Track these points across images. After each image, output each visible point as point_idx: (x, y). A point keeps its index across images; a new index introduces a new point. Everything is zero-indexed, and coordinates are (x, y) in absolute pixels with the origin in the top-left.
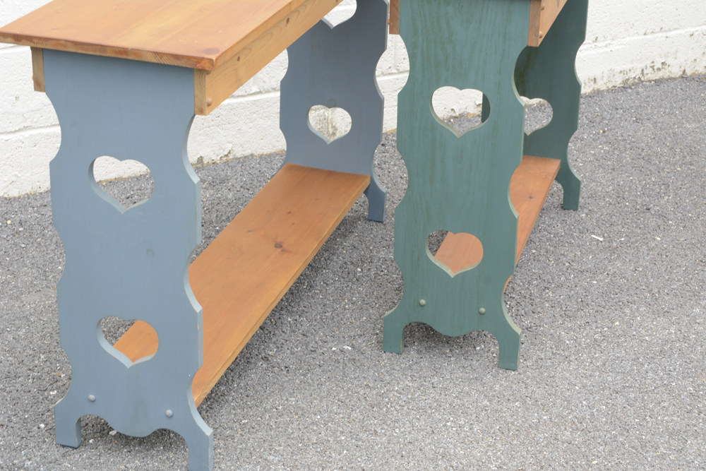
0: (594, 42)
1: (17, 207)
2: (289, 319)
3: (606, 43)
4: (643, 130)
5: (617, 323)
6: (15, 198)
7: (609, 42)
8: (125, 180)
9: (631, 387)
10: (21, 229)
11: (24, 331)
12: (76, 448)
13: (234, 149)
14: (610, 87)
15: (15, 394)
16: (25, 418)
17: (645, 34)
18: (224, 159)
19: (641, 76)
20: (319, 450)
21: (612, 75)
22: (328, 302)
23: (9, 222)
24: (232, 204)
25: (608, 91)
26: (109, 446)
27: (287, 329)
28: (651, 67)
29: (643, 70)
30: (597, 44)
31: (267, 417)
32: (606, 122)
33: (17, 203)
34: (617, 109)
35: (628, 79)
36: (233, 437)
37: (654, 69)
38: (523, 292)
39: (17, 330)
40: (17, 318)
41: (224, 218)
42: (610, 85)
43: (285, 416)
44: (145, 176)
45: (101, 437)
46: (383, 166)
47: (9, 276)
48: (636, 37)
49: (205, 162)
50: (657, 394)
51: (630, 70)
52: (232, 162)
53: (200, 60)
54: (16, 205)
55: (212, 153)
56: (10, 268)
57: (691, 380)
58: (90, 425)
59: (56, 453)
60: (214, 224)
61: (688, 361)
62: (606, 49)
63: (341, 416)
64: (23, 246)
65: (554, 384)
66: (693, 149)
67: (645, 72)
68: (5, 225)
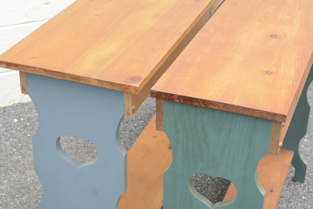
1: (27, 109)
6: (26, 103)
10: (28, 124)
11: (26, 197)
22: (198, 179)
23: (22, 119)
24: (144, 108)
33: (27, 107)
38: (311, 174)
39: (22, 197)
40: (23, 187)
41: (139, 118)
47: (20, 157)
54: (26, 107)
56: (21, 151)
60: (134, 122)
64: (29, 135)
68: (20, 121)
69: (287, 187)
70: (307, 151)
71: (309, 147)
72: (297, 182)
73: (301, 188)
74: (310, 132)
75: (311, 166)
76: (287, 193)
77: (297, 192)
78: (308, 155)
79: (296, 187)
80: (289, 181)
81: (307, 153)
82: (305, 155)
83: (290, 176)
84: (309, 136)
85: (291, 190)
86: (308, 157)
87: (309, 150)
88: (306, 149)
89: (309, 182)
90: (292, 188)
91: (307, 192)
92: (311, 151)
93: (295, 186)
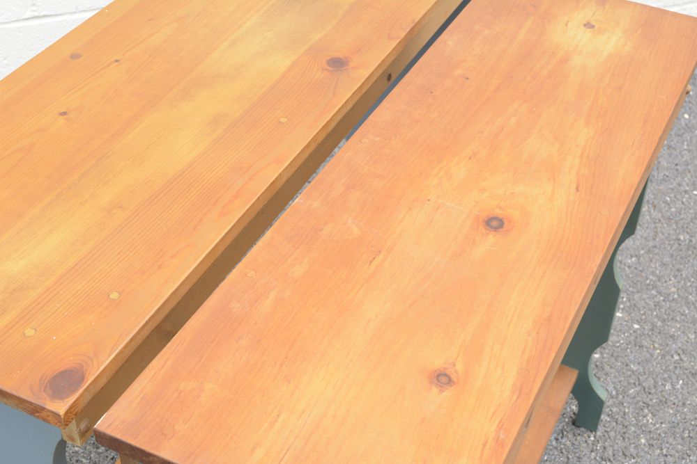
53: (40, 409)
69: (557, 439)
70: (618, 344)
71: (624, 333)
72: (582, 429)
73: (588, 445)
74: (632, 292)
75: (619, 386)
76: (553, 457)
77: (577, 455)
78: (618, 356)
79: (576, 443)
80: (564, 424)
81: (616, 349)
82: (612, 355)
83: (569, 409)
84: (628, 304)
85: (564, 451)
86: (616, 360)
87: (622, 342)
88: (617, 339)
89: (609, 430)
90: (568, 443)
91: (598, 458)
92: (627, 344)
93: (576, 440)
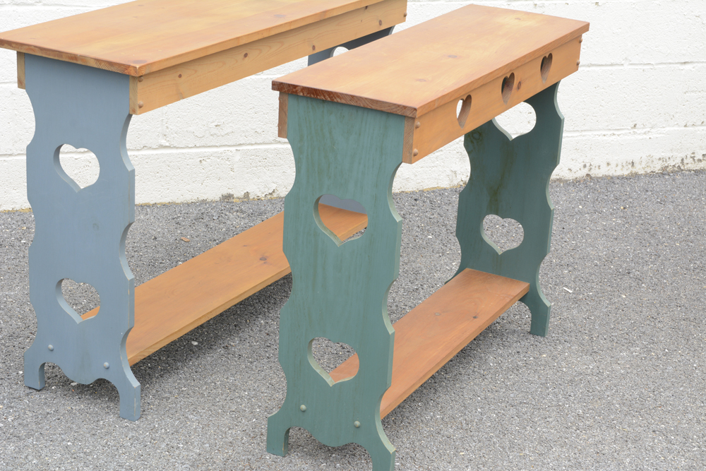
0: (632, 128)
2: (262, 322)
3: (645, 130)
4: (663, 210)
5: (545, 356)
7: (648, 129)
8: (177, 204)
9: (528, 404)
12: (39, 391)
13: (278, 189)
14: (648, 172)
15: (11, 348)
16: (10, 366)
17: (685, 126)
18: (269, 197)
19: (681, 165)
20: (233, 416)
21: (650, 161)
25: (646, 175)
26: (66, 393)
27: (256, 329)
28: (691, 157)
29: (682, 160)
30: (635, 130)
31: (204, 388)
32: (631, 200)
34: (647, 191)
35: (667, 167)
36: (168, 399)
37: (694, 160)
42: (649, 171)
43: (219, 389)
44: (195, 203)
45: (63, 386)
46: (407, 216)
48: (676, 128)
49: (251, 198)
50: (548, 411)
51: (669, 158)
52: (275, 200)
53: (128, 67)
55: (258, 190)
57: (585, 404)
58: (59, 376)
59: (22, 391)
61: (591, 391)
62: (645, 136)
63: (266, 394)
65: (460, 394)
66: (701, 230)
67: (685, 161)
